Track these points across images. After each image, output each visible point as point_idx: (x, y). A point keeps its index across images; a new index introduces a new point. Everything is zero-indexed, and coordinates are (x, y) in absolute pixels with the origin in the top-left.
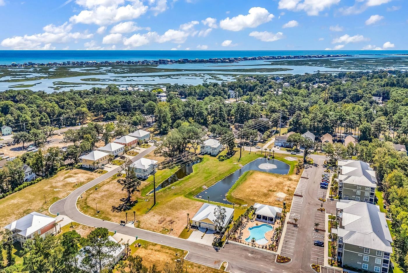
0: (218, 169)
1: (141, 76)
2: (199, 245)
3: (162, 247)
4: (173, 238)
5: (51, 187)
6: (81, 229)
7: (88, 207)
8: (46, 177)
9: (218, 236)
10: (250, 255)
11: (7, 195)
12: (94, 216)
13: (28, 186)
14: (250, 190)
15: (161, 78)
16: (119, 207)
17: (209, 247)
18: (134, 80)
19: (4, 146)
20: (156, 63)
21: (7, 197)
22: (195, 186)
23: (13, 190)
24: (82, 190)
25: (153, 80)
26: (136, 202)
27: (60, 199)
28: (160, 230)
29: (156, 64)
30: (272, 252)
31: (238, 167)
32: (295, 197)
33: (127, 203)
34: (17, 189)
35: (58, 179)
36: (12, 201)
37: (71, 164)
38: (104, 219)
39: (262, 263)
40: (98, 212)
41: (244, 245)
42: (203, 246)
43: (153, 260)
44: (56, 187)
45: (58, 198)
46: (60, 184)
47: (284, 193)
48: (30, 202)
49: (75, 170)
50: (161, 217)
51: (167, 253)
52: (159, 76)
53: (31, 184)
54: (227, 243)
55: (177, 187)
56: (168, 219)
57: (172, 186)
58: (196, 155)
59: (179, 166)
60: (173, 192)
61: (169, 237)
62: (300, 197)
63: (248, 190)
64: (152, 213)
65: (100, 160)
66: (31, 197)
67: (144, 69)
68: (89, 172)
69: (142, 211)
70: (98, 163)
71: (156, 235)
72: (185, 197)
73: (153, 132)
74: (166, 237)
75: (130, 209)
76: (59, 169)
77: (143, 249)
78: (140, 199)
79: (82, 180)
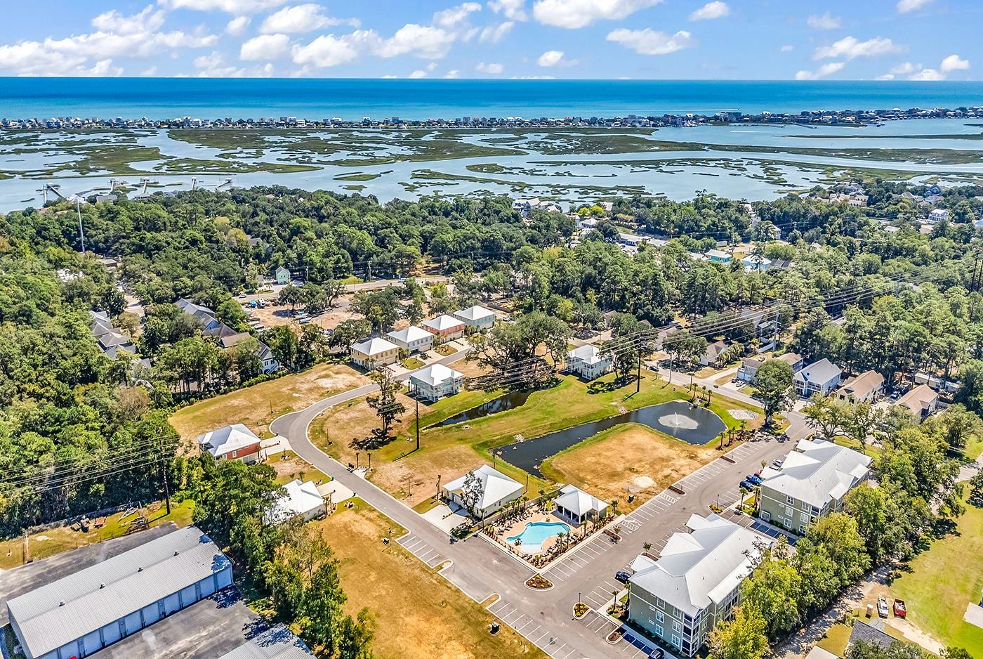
0: (572, 408)
1: (594, 163)
2: (432, 527)
3: (381, 516)
4: (404, 508)
5: (291, 389)
6: (294, 464)
7: (323, 432)
8: (294, 371)
9: (469, 522)
10: (495, 561)
11: (231, 391)
12: (321, 447)
13: (263, 381)
14: (594, 460)
15: (636, 169)
16: (364, 441)
17: (444, 535)
18: (570, 175)
19: (268, 305)
20: (656, 122)
21: (230, 393)
22: (503, 432)
23: (240, 384)
24: (331, 401)
25: (614, 175)
26: (393, 439)
27: (294, 411)
28: (395, 491)
29: (654, 125)
30: (533, 567)
31: (614, 412)
32: (670, 491)
33: (379, 437)
34: (247, 383)
35: (308, 377)
36: (233, 401)
37: (339, 355)
38: (331, 455)
39: (503, 579)
40: (330, 443)
41: (498, 545)
42: (437, 530)
43: (354, 530)
44: (298, 391)
45: (290, 409)
46: (306, 386)
47: (655, 479)
48: (254, 407)
49: (341, 366)
50: (410, 471)
51: (380, 526)
52: (634, 163)
53: (268, 379)
54: (476, 536)
55: (474, 427)
56: (417, 477)
57: (466, 424)
58: (554, 372)
59: (507, 390)
60: (460, 434)
61: (400, 505)
62: (676, 494)
63: (588, 459)
64: (401, 462)
65: (379, 356)
66: (259, 399)
67: (614, 142)
68: (358, 374)
69: (390, 456)
70: (373, 361)
71: (384, 497)
72: (473, 448)
73: (512, 311)
74: (395, 503)
75: (377, 448)
76: (317, 360)
77: (353, 512)
78: (402, 435)
79: (341, 385)
